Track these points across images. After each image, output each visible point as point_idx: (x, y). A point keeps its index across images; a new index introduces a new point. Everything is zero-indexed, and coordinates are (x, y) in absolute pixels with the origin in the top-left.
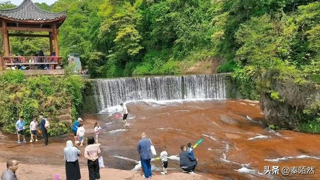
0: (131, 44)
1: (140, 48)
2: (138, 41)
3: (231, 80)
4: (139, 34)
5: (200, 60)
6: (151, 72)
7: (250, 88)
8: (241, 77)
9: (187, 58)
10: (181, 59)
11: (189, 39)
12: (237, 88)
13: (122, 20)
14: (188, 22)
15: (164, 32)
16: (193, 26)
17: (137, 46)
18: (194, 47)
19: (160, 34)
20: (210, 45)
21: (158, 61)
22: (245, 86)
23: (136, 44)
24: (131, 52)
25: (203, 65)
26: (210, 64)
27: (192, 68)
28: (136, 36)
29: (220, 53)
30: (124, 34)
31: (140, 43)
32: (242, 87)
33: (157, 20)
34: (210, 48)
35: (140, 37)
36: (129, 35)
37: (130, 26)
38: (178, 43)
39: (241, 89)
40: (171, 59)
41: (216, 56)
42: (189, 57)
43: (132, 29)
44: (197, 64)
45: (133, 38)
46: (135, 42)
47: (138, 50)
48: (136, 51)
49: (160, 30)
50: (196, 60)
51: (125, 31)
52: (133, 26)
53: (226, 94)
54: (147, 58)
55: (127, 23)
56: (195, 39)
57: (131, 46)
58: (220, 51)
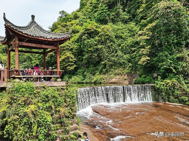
0: (70, 64)
1: (75, 66)
2: (74, 61)
3: (155, 89)
4: (75, 57)
5: (118, 74)
6: (84, 81)
7: (169, 95)
8: (163, 87)
9: (109, 73)
10: (104, 74)
11: (110, 62)
12: (159, 94)
13: (64, 48)
14: (109, 51)
15: (93, 57)
16: (113, 54)
17: (73, 65)
18: (113, 67)
19: (91, 58)
20: (124, 66)
21: (88, 75)
22: (166, 93)
23: (73, 64)
24: (69, 68)
25: (121, 78)
26: (126, 77)
27: (114, 80)
28: (73, 58)
29: (132, 71)
30: (66, 57)
31: (75, 63)
32: (164, 94)
33: (89, 49)
34: (124, 67)
35: (75, 59)
36: (68, 58)
37: (68, 52)
38: (103, 64)
39: (162, 95)
40: (97, 74)
41: (130, 73)
42: (110, 73)
43: (70, 54)
44: (117, 77)
45: (71, 60)
46: (72, 62)
47: (74, 67)
48: (72, 68)
49: (91, 56)
50: (116, 74)
51: (66, 55)
52: (70, 52)
53: (152, 98)
54: (79, 72)
55: (67, 50)
56: (114, 62)
57: (69, 65)
58: (132, 70)
